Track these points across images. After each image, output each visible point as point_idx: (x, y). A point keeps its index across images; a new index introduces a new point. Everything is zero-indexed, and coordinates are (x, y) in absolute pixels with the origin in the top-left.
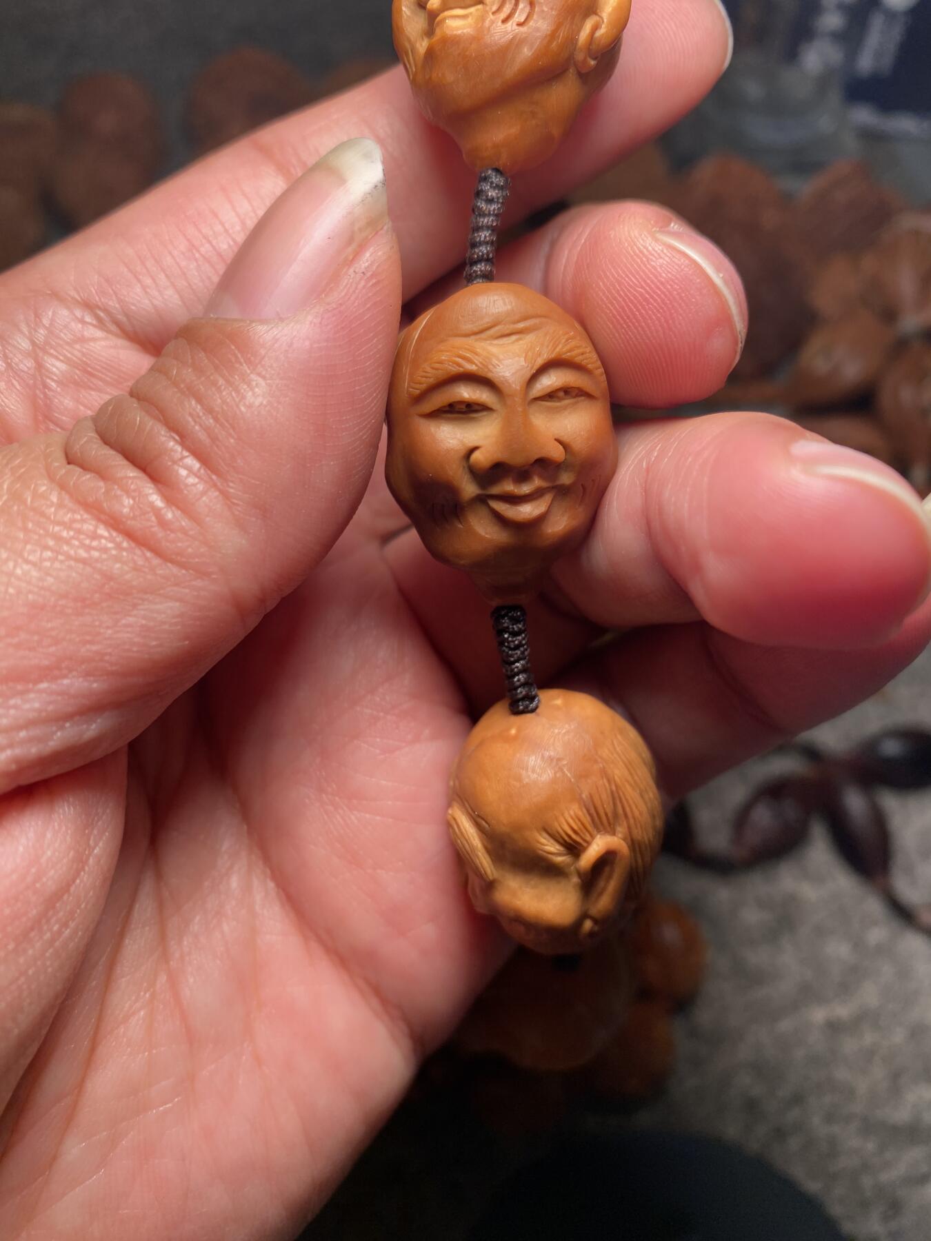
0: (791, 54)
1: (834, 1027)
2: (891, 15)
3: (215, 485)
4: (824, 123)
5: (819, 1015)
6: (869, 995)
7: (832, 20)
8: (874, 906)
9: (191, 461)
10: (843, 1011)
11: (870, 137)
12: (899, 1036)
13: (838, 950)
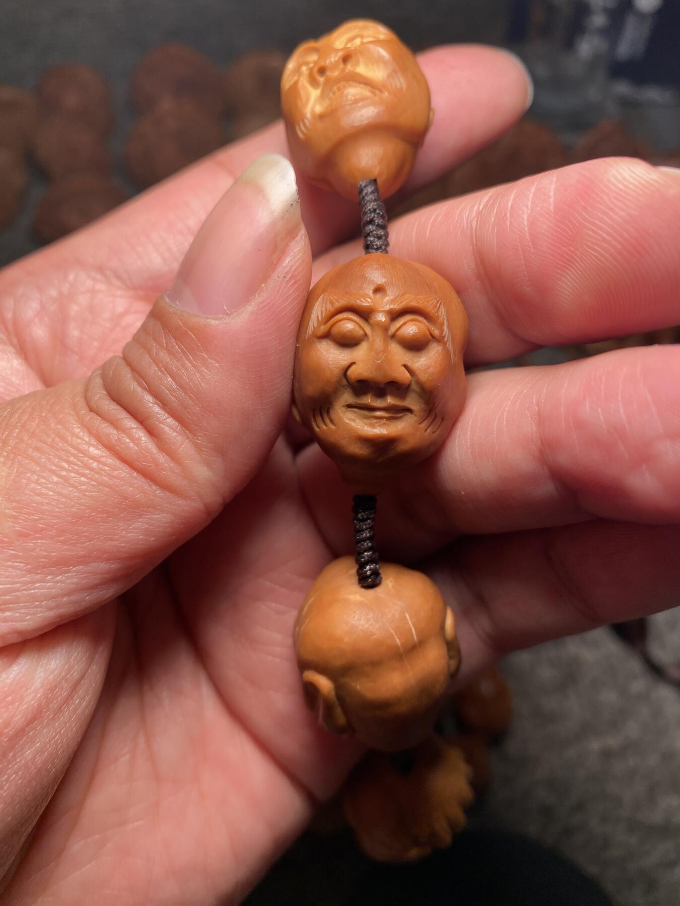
0: (569, 44)
1: (607, 755)
2: (641, 16)
3: (188, 438)
4: (593, 94)
5: (595, 745)
6: (632, 729)
7: (598, 20)
8: (634, 665)
9: (170, 421)
10: (613, 742)
11: (627, 104)
12: (653, 760)
13: (609, 697)
